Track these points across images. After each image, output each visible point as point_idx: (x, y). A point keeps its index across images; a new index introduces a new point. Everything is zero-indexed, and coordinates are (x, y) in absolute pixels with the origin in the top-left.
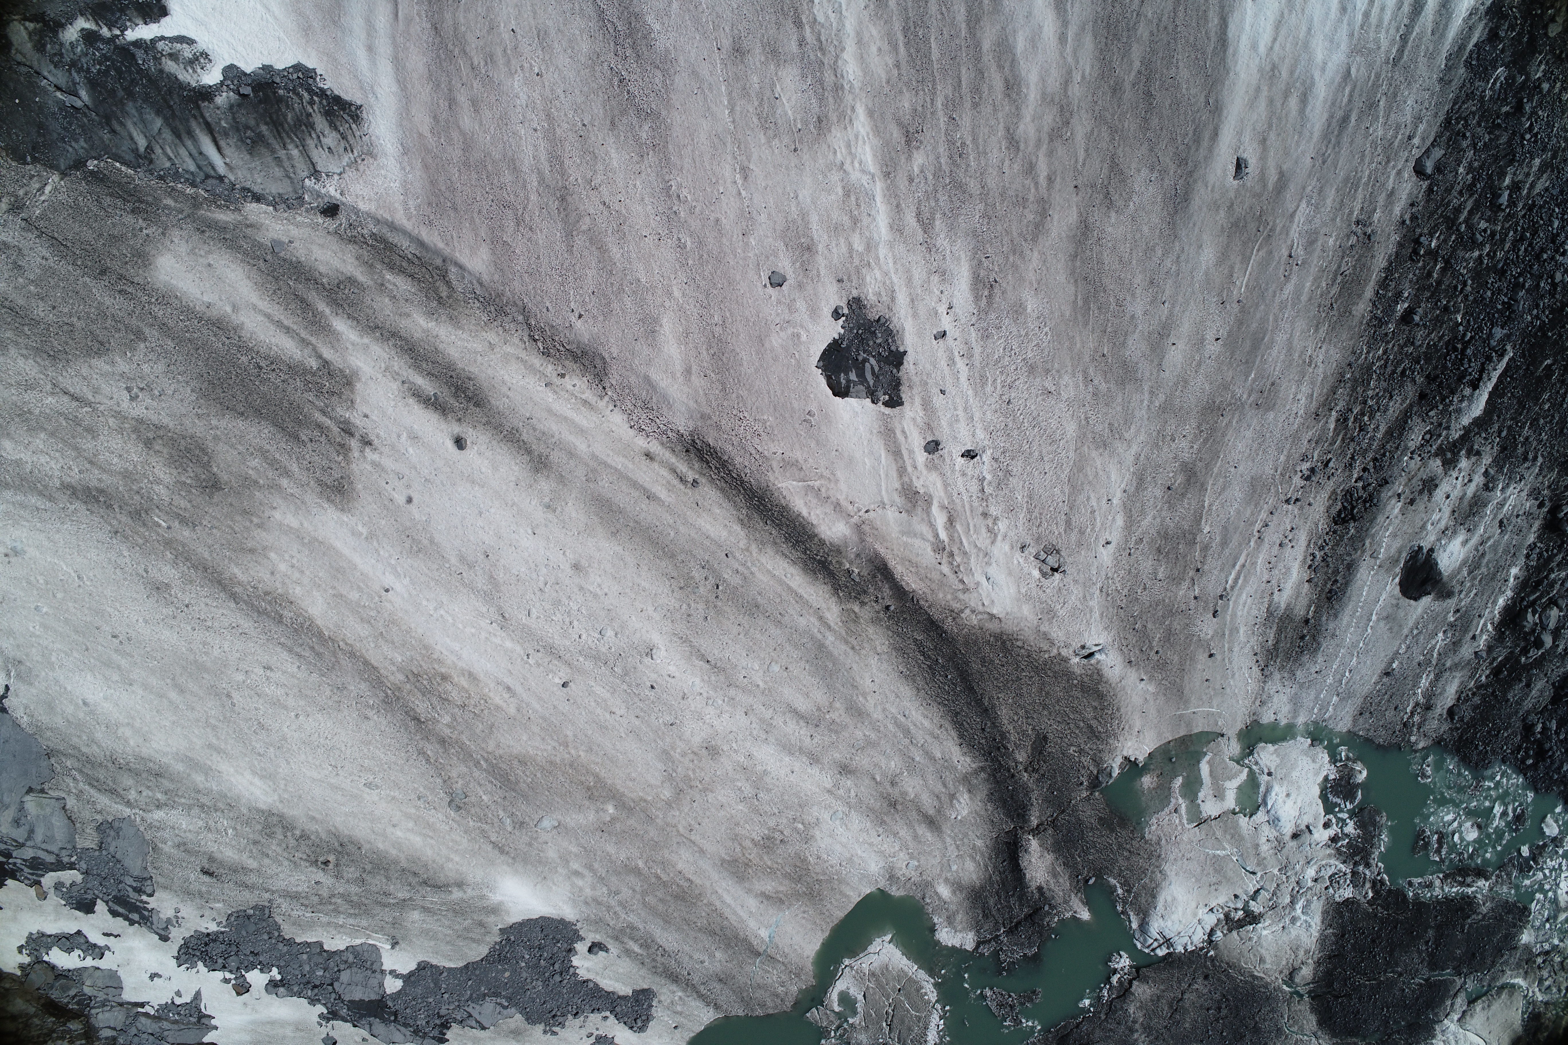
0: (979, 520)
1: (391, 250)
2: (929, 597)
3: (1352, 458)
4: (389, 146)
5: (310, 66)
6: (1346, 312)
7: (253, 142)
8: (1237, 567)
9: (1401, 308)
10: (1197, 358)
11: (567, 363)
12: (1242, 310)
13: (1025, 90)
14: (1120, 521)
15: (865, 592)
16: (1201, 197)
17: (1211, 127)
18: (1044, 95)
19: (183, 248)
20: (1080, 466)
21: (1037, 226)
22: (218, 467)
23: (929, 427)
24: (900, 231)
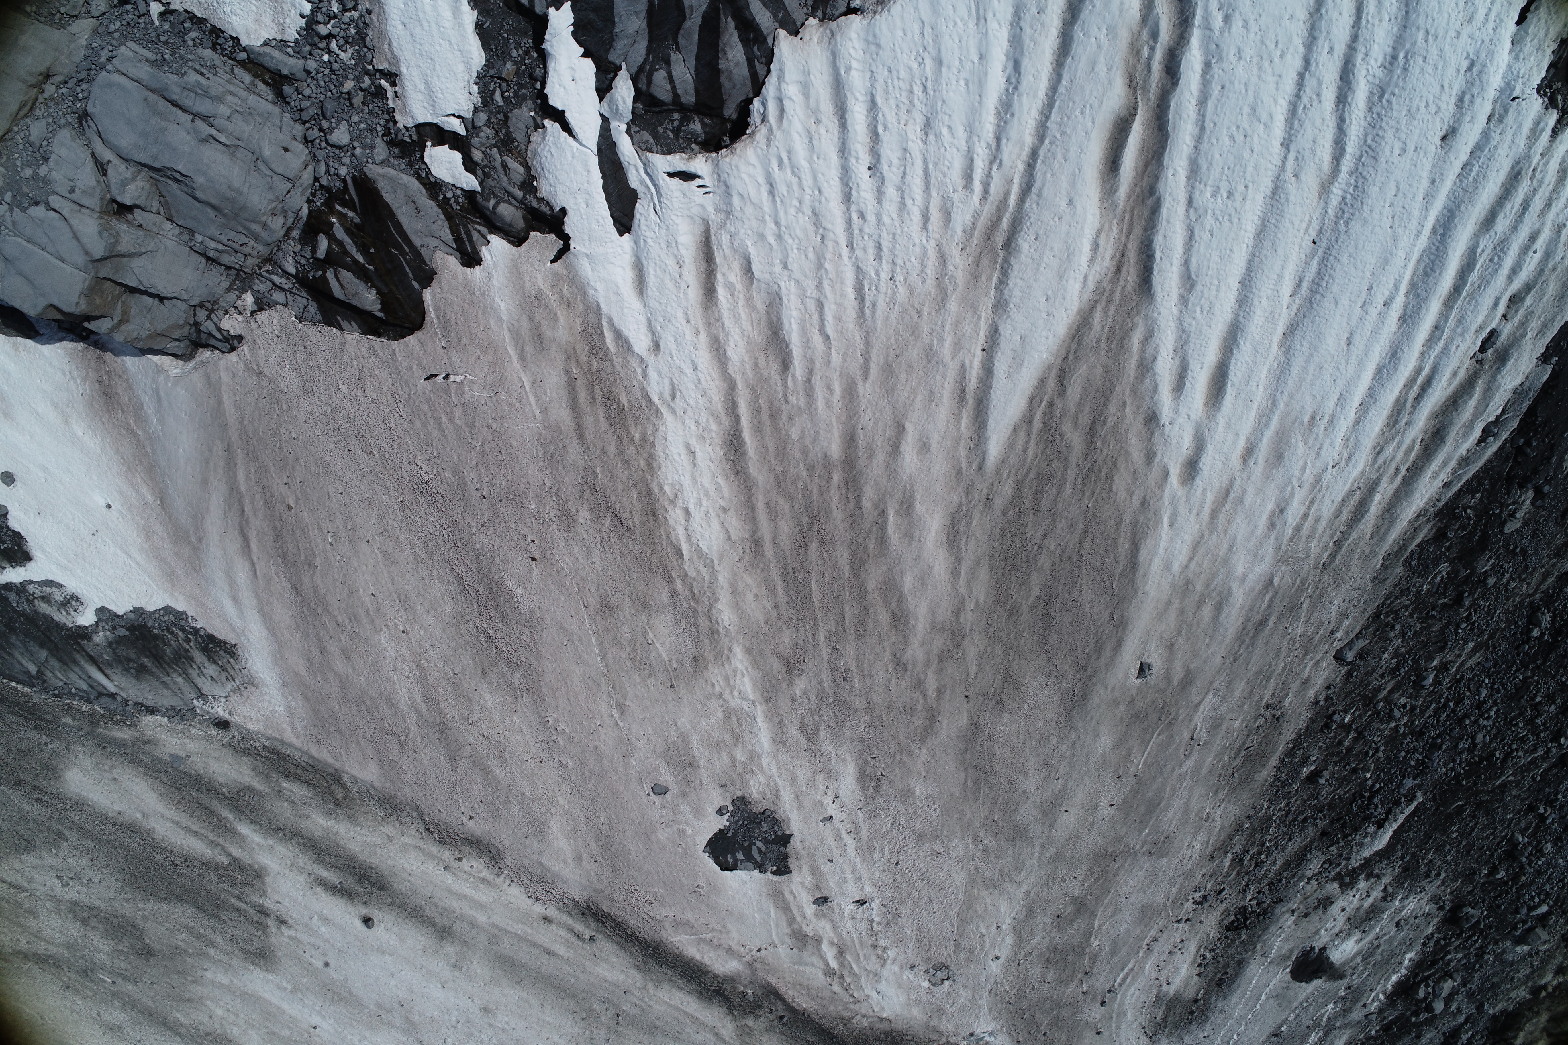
0: (869, 951)
1: (284, 760)
2: (821, 1012)
3: (1247, 885)
4: (268, 679)
5: (180, 607)
6: (1249, 778)
7: (138, 671)
8: (1126, 971)
9: (1306, 771)
10: (1090, 819)
11: (463, 848)
12: (1139, 782)
13: (913, 622)
14: (1009, 940)
15: (760, 1007)
16: (1099, 696)
17: (1114, 639)
18: (933, 625)
19: (88, 763)
20: (969, 903)
21: (925, 729)
22: (150, 939)
23: (817, 887)
24: (784, 743)
